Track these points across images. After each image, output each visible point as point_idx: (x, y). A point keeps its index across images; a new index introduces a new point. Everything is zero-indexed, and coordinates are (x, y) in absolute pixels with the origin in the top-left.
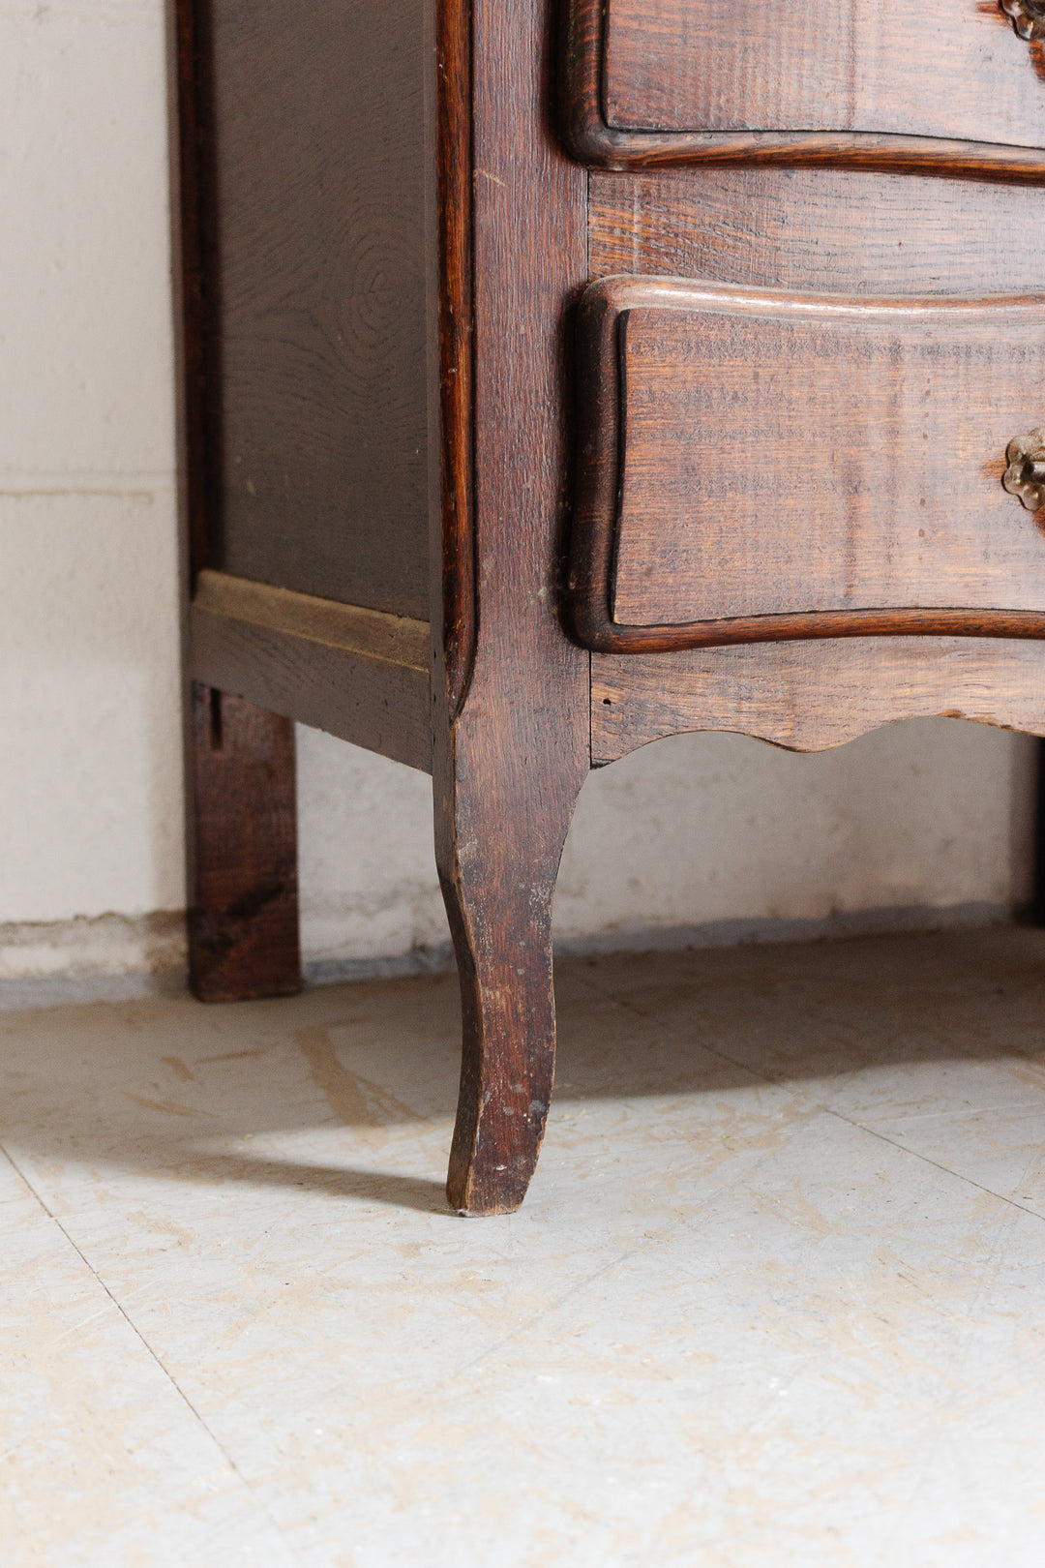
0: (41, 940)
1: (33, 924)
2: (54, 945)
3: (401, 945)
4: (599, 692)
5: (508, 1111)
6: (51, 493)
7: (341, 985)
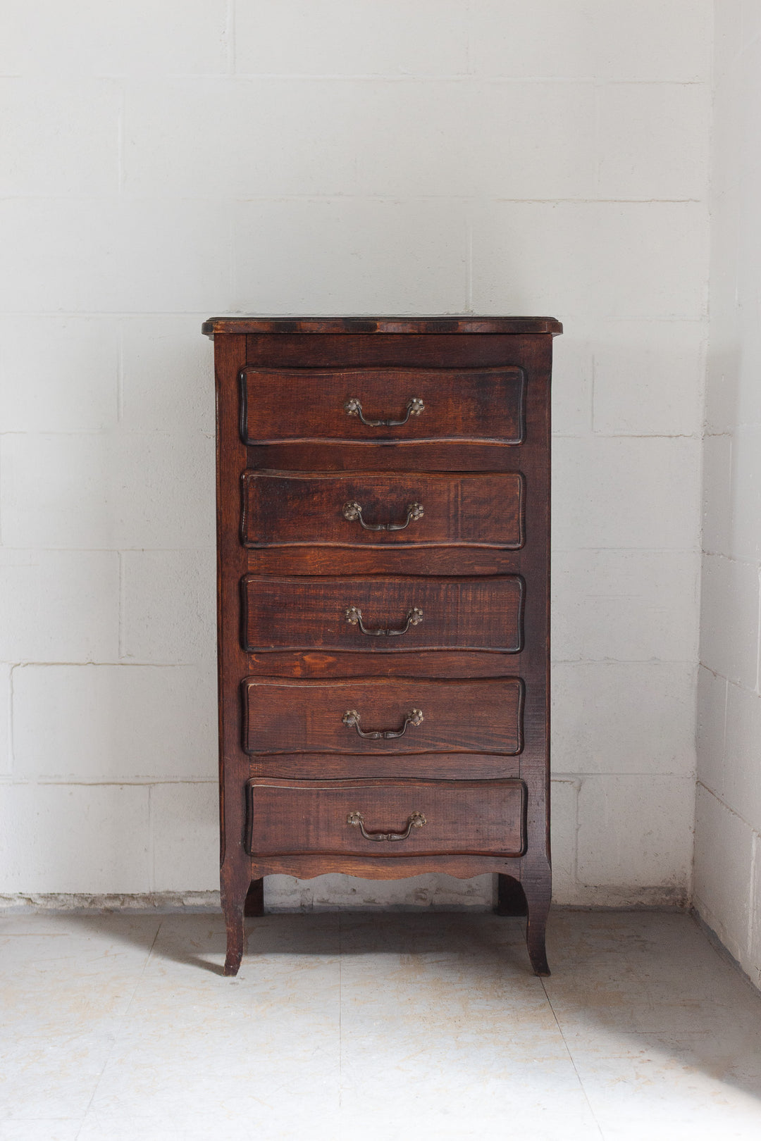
0: (198, 896)
1: (196, 892)
2: (202, 898)
3: (298, 904)
4: (253, 865)
5: (233, 954)
6: (203, 782)
7: (280, 915)
